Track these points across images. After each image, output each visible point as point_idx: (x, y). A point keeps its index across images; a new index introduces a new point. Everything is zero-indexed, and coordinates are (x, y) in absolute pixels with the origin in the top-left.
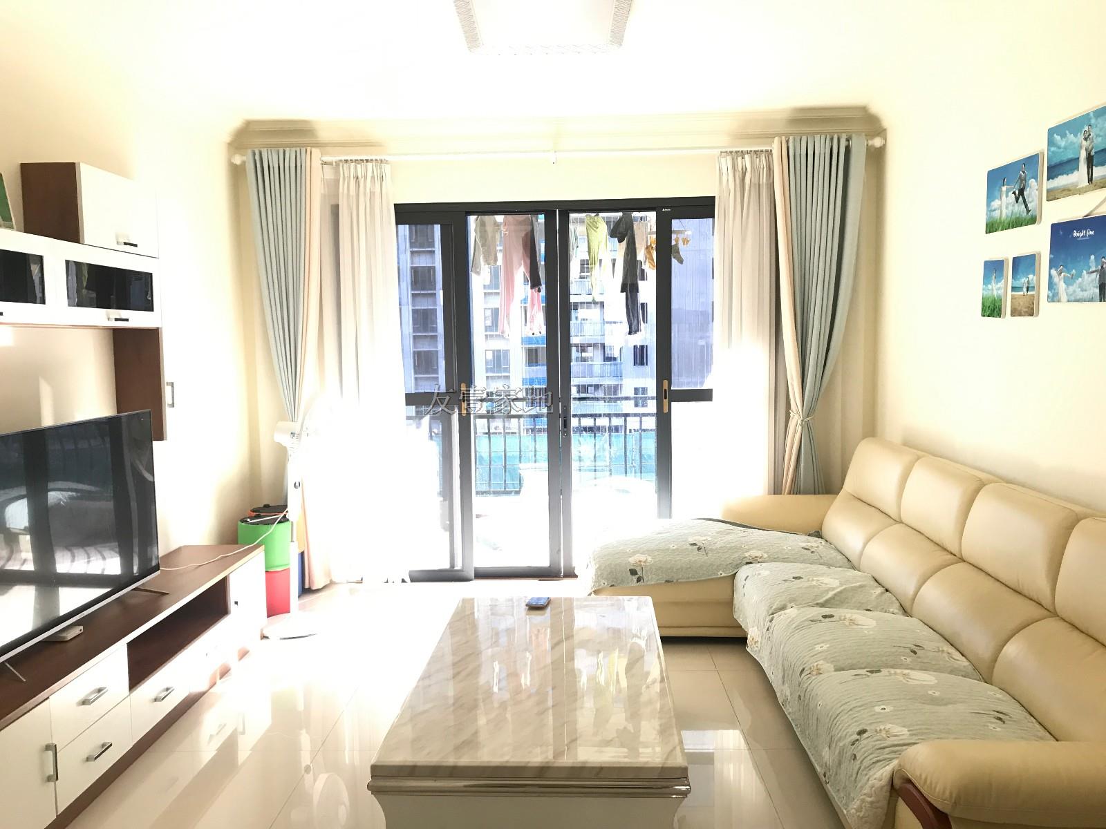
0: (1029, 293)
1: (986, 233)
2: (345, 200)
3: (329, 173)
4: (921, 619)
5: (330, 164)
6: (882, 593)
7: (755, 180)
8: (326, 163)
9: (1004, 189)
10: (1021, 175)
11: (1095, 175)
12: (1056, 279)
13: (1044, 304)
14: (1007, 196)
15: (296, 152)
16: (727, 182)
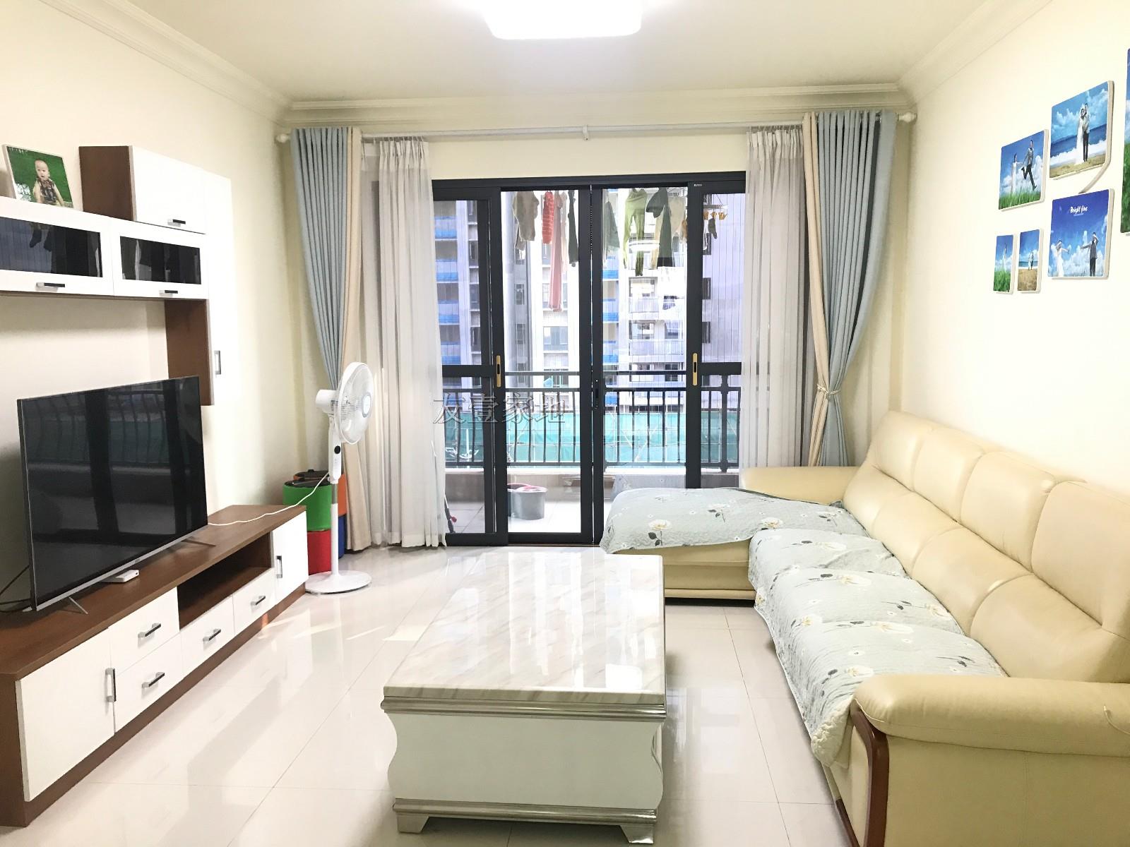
0: (1033, 268)
1: (999, 209)
2: (385, 177)
3: (369, 150)
4: (919, 581)
5: (370, 141)
6: (887, 558)
7: (785, 157)
8: (365, 141)
9: (1015, 165)
10: (1029, 152)
11: (1089, 153)
12: (1055, 254)
13: (1045, 280)
14: (1017, 172)
15: (338, 130)
16: (758, 157)
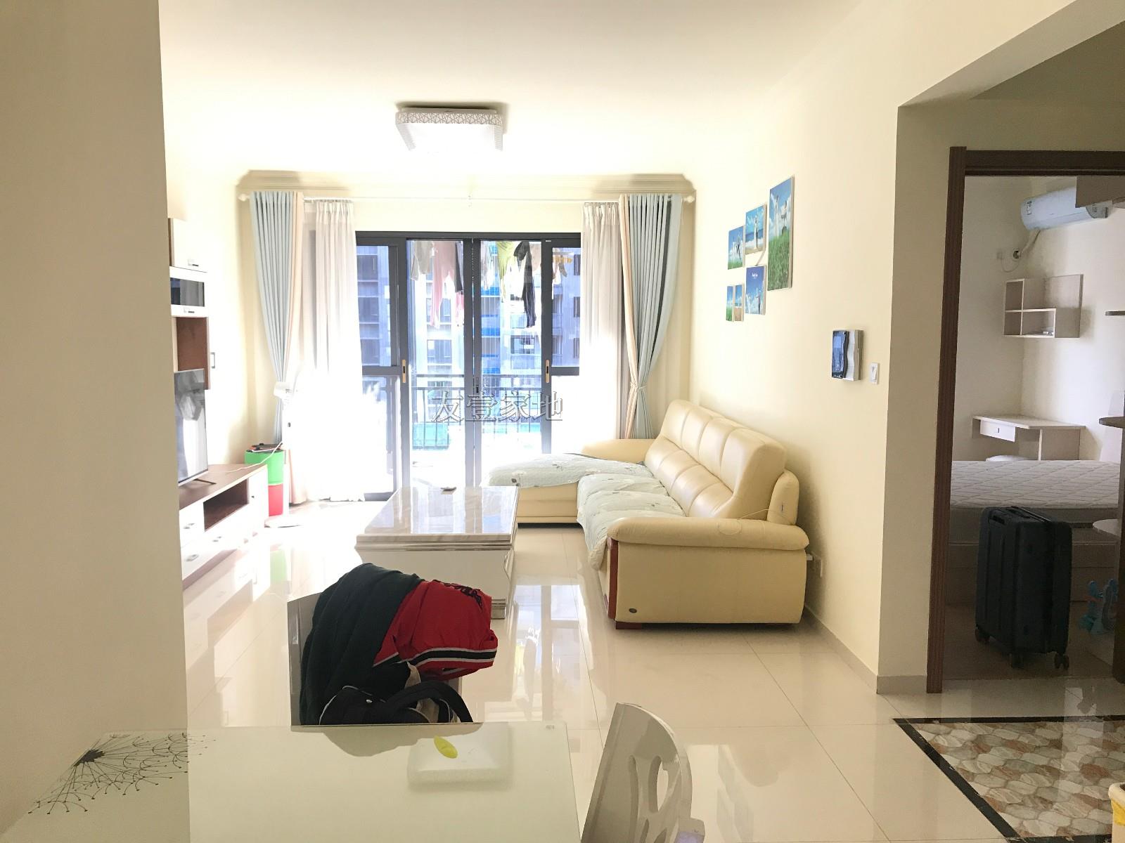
0: (740, 307)
1: (728, 268)
2: (321, 228)
3: (309, 209)
4: (672, 496)
5: (310, 202)
7: (607, 223)
8: (306, 201)
9: (734, 243)
10: (738, 238)
11: (758, 244)
12: (748, 301)
14: (734, 248)
15: (286, 193)
16: (589, 223)
